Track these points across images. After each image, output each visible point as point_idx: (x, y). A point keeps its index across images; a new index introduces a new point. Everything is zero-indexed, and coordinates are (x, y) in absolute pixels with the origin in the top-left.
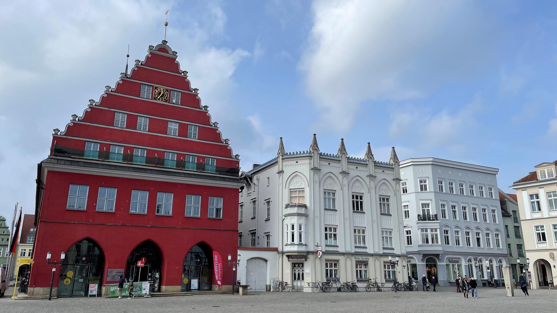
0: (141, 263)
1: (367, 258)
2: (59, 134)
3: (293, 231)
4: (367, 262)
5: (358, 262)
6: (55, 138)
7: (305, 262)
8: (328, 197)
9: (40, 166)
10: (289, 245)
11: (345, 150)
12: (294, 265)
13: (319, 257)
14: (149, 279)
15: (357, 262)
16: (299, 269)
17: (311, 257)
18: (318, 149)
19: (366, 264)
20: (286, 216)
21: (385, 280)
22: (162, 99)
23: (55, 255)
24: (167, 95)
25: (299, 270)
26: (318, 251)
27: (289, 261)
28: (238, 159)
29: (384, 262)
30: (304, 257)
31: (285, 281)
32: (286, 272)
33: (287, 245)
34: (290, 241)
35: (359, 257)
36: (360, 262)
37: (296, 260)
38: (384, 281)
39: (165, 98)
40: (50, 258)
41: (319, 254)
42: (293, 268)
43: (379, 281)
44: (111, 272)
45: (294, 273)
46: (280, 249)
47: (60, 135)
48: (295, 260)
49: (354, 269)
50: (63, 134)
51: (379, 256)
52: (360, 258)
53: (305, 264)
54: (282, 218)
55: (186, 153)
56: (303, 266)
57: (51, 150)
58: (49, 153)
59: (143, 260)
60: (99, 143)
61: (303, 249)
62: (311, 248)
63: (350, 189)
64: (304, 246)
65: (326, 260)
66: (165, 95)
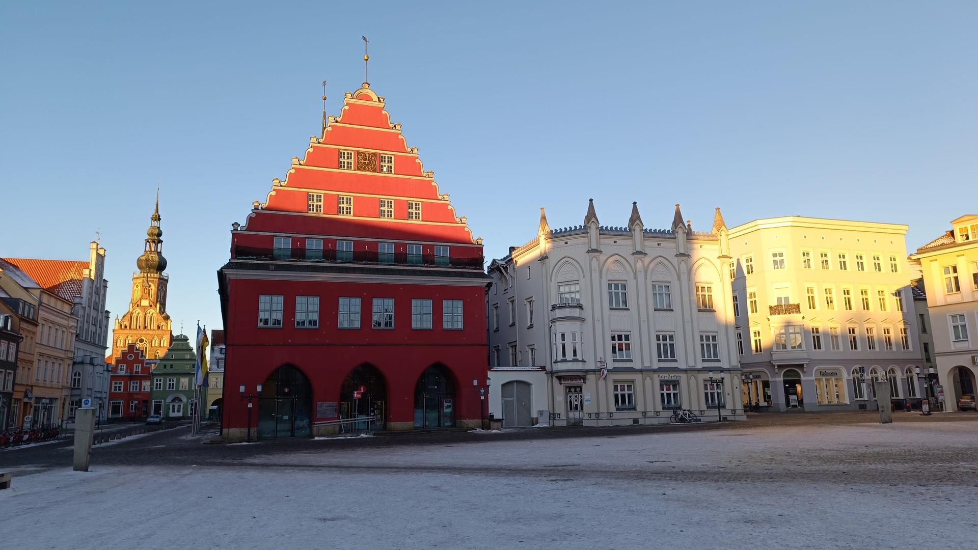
0: (357, 394)
1: (677, 375)
2: (239, 229)
3: (563, 342)
4: (678, 381)
5: (664, 381)
6: (235, 236)
7: (584, 384)
8: (615, 291)
9: (221, 274)
10: (559, 362)
11: (639, 218)
12: (569, 389)
13: (603, 377)
14: (372, 414)
15: (661, 381)
16: (576, 395)
17: (591, 377)
18: (596, 222)
19: (676, 384)
20: (553, 321)
21: (706, 406)
22: (368, 167)
23: (251, 388)
24: (375, 162)
25: (576, 397)
26: (601, 369)
27: (561, 384)
28: (481, 244)
29: (705, 380)
30: (582, 377)
31: (557, 412)
32: (558, 400)
33: (556, 362)
34: (560, 357)
35: (665, 375)
36: (667, 381)
37: (571, 382)
38: (704, 407)
39: (373, 166)
40: (243, 391)
41: (603, 373)
42: (567, 394)
43: (695, 408)
44: (321, 406)
45: (569, 400)
46: (548, 368)
47: (241, 230)
48: (569, 382)
49: (658, 393)
50: (244, 229)
51: (697, 372)
52: (667, 376)
53: (584, 387)
54: (549, 324)
55: (407, 242)
56: (581, 391)
57: (231, 252)
58: (229, 256)
59: (362, 389)
60: (291, 237)
61: (579, 366)
62: (591, 366)
63: (648, 277)
64: (581, 363)
65: (615, 381)
66: (373, 162)
